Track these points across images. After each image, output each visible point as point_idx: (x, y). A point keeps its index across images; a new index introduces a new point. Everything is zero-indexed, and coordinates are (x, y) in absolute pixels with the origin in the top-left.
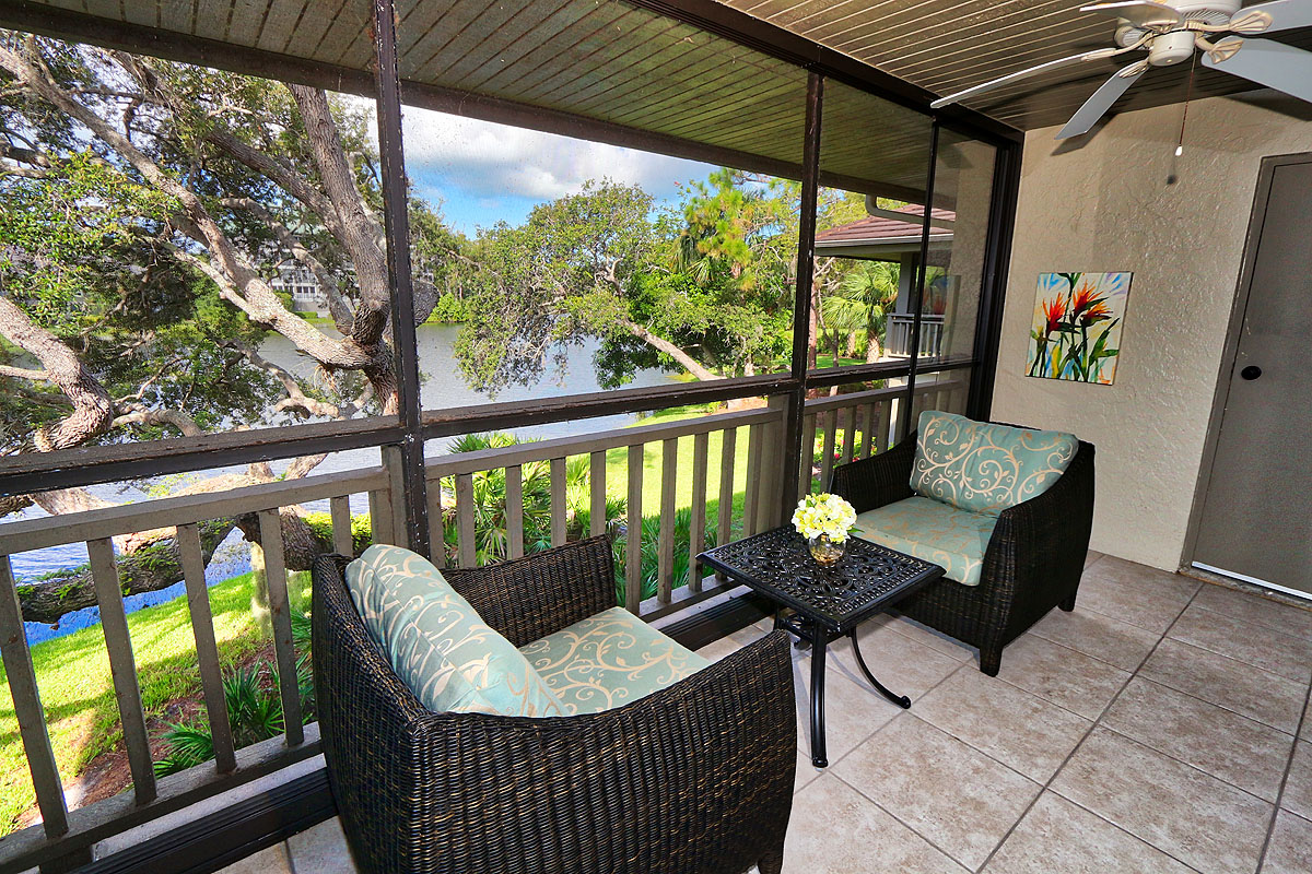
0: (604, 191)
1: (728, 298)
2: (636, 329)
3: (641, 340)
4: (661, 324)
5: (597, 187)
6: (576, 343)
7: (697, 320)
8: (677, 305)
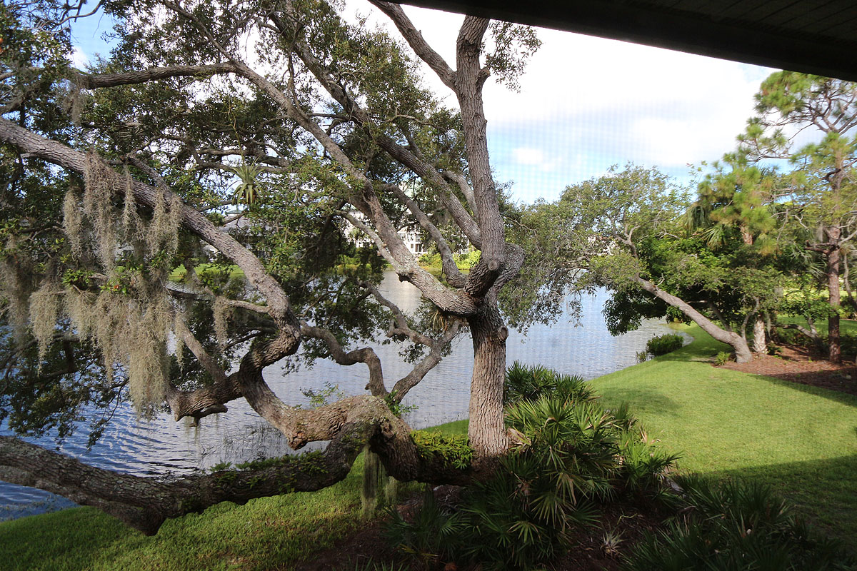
0: (626, 173)
1: (742, 260)
2: (647, 285)
3: (650, 294)
4: (671, 281)
5: (621, 169)
6: (589, 293)
7: (710, 280)
8: (689, 266)
